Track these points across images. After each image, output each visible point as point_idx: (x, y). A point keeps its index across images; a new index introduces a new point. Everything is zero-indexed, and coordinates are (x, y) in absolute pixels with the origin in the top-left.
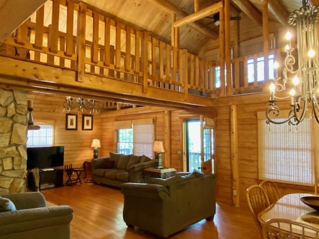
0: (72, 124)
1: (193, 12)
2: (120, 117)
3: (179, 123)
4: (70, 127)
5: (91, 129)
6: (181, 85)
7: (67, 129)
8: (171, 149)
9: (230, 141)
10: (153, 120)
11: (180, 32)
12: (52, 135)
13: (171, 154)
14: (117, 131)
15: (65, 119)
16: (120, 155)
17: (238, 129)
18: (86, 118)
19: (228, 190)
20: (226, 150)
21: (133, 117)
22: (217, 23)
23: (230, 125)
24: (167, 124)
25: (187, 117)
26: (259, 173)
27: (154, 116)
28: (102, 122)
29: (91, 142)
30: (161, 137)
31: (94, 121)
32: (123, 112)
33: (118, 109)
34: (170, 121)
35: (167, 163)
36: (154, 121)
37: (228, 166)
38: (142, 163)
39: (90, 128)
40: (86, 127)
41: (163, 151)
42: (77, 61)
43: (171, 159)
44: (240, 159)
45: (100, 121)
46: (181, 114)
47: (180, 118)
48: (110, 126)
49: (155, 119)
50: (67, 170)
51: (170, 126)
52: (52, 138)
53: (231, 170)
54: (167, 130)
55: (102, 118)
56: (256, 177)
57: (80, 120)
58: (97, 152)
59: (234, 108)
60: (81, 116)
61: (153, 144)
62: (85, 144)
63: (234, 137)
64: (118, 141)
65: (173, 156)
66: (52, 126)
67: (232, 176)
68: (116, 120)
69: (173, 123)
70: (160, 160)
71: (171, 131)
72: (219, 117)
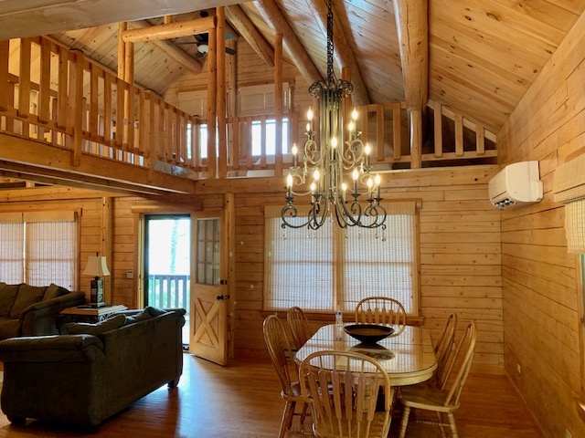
3: (132, 220)
8: (113, 270)
10: (76, 213)
13: (113, 279)
21: (25, 207)
22: (203, 49)
24: (106, 221)
25: (146, 209)
26: (265, 301)
27: (77, 205)
34: (113, 217)
36: (77, 216)
38: (51, 300)
41: (106, 273)
46: (136, 204)
47: (133, 211)
49: (79, 211)
54: (106, 233)
56: (260, 308)
59: (230, 199)
65: (117, 282)
69: (118, 221)
70: (100, 291)
71: (113, 236)
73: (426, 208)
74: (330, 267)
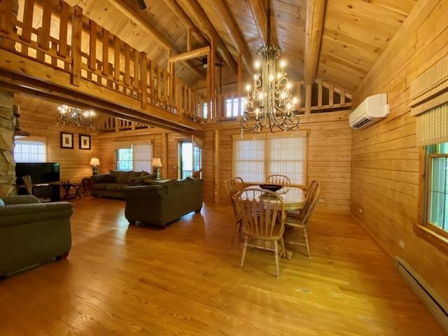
0: (67, 142)
1: (186, 51)
2: (119, 138)
3: (175, 143)
4: (64, 145)
5: (89, 149)
6: (176, 108)
7: (62, 147)
8: (167, 165)
9: (214, 157)
11: (175, 68)
12: (44, 152)
13: (168, 169)
14: (117, 151)
15: (59, 137)
16: (120, 172)
17: (219, 149)
18: (83, 138)
19: (212, 192)
20: (210, 163)
21: (132, 138)
22: (205, 66)
23: (214, 145)
24: (164, 144)
25: (181, 139)
27: (152, 137)
28: (100, 143)
29: (90, 161)
30: (160, 155)
31: (92, 141)
32: (122, 134)
33: (117, 130)
34: (167, 142)
35: (164, 175)
36: (153, 142)
37: (212, 176)
38: (142, 176)
39: (88, 147)
40: (83, 146)
41: (161, 165)
42: (72, 64)
43: (168, 173)
44: (221, 170)
45: (98, 141)
46: (176, 136)
47: (176, 139)
48: (109, 146)
49: (153, 140)
50: (64, 186)
51: (167, 146)
52: (44, 155)
53: (214, 178)
54: (164, 149)
55: (100, 139)
57: (76, 139)
58: (96, 169)
59: (217, 132)
60: (78, 136)
61: (152, 161)
62: (83, 162)
63: (217, 154)
64: (117, 160)
65: (170, 171)
66: (44, 143)
67: (214, 182)
68: (115, 141)
69: (169, 144)
70: (158, 174)
71: (167, 150)
72: (206, 140)
73: (312, 134)
74: (263, 163)
